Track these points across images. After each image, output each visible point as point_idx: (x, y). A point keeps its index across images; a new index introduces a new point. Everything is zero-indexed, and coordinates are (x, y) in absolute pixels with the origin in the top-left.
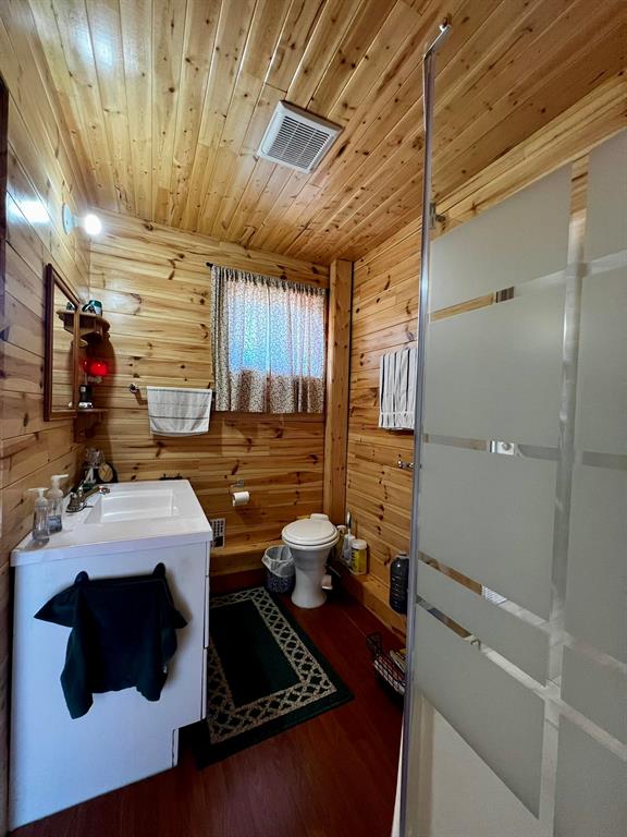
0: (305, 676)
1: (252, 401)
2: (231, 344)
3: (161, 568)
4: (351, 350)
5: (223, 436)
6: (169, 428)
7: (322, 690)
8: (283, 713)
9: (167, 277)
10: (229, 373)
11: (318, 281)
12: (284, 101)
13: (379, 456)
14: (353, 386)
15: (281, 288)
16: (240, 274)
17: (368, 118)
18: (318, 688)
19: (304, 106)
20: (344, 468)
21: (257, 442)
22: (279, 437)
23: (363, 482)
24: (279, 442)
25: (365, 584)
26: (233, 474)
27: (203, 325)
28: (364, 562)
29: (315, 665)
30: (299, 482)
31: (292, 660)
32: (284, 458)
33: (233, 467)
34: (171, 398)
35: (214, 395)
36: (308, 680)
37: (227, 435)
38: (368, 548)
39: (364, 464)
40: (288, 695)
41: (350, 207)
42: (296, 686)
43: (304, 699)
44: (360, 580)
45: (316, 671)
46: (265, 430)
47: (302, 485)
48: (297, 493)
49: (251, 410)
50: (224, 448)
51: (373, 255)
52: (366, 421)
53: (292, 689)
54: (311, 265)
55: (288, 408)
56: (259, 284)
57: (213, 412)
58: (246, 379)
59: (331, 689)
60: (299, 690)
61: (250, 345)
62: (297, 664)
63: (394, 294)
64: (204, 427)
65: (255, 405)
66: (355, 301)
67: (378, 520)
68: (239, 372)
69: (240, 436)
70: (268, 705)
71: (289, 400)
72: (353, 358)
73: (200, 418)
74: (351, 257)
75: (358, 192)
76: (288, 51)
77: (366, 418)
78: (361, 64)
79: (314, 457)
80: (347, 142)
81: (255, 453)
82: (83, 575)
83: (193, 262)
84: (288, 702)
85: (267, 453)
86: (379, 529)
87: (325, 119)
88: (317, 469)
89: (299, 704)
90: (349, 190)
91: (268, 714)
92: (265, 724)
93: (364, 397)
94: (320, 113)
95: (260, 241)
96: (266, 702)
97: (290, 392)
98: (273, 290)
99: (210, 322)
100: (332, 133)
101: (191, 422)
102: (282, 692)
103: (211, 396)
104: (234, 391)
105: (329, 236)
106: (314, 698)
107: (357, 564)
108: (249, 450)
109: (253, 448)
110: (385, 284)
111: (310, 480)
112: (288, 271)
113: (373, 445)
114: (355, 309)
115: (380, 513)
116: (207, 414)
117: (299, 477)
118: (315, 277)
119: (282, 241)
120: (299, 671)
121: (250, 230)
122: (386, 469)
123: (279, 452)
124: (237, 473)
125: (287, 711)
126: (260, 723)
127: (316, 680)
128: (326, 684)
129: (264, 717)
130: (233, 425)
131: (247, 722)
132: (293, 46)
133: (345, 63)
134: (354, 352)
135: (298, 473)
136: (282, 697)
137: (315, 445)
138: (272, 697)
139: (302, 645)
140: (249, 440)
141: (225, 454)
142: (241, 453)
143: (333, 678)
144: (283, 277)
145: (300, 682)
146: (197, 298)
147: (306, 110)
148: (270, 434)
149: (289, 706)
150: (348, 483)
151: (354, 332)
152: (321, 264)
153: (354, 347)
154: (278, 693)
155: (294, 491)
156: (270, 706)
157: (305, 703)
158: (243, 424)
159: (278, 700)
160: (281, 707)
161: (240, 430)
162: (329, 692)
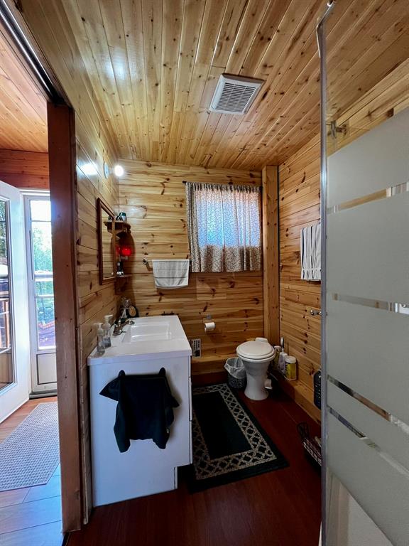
0: (255, 446)
1: (214, 265)
2: (199, 230)
3: (163, 370)
4: (279, 226)
5: (197, 287)
6: (166, 284)
7: (266, 457)
8: (240, 468)
9: (160, 193)
10: (199, 248)
11: (254, 182)
12: (224, 74)
13: (302, 299)
14: (282, 251)
15: (230, 191)
16: (203, 185)
17: (282, 70)
18: (264, 455)
19: (237, 74)
20: (278, 307)
21: (217, 291)
22: (232, 287)
23: (291, 316)
24: (232, 290)
25: (296, 387)
26: (204, 311)
27: (182, 220)
28: (295, 372)
29: (261, 439)
30: (247, 317)
31: (246, 433)
32: (235, 301)
33: (204, 307)
34: (166, 266)
35: (190, 262)
36: (257, 449)
37: (200, 287)
38: (297, 363)
39: (292, 304)
40: (244, 456)
41: (273, 131)
42: (249, 452)
43: (254, 461)
44: (292, 384)
45: (262, 443)
46: (223, 283)
47: (249, 318)
48: (246, 323)
49: (213, 271)
50: (198, 295)
51: (292, 159)
52: (291, 275)
53: (246, 453)
54: (249, 173)
55: (237, 268)
56: (215, 190)
57: (190, 273)
58: (210, 251)
59: (273, 457)
60: (251, 454)
61: (211, 229)
62: (249, 437)
63: (309, 185)
64: (185, 283)
65: (216, 268)
66: (281, 192)
67: (303, 343)
68: (205, 247)
69: (207, 288)
70: (231, 461)
71: (238, 263)
72: (281, 231)
73: (183, 277)
74: (276, 163)
75: (278, 120)
76: (225, 42)
77: (292, 273)
78: (275, 37)
79: (256, 299)
80: (268, 89)
81: (217, 298)
82: (122, 372)
83: (176, 182)
84: (243, 461)
85: (225, 298)
86: (304, 349)
87: (252, 78)
88: (259, 308)
89: (250, 464)
90: (272, 119)
91: (231, 467)
92: (229, 473)
93: (290, 258)
94: (249, 75)
95: (214, 162)
96: (229, 459)
97: (238, 258)
98: (224, 192)
99: (186, 218)
100: (257, 86)
101: (178, 280)
102: (239, 454)
104: (202, 259)
105: (260, 152)
106: (261, 461)
107: (289, 373)
108: (213, 296)
109: (216, 295)
110: (302, 179)
111: (254, 315)
112: (233, 179)
113: (298, 291)
114: (281, 197)
115: (306, 339)
116: (187, 275)
117: (247, 313)
118: (252, 179)
119: (228, 160)
120: (250, 441)
121: (208, 156)
122: (308, 308)
123: (232, 297)
124: (208, 310)
125: (243, 467)
126: (226, 472)
127: (262, 450)
128: (269, 452)
129: (228, 468)
130: (203, 281)
131: (218, 470)
132: (228, 39)
133: (263, 39)
134: (281, 227)
135: (246, 311)
136: (240, 457)
137: (257, 292)
138: (233, 456)
139: (253, 425)
140: (213, 290)
141: (199, 299)
142: (209, 298)
143: (274, 448)
144: (231, 183)
145: (251, 449)
146: (178, 204)
147: (239, 76)
148: (226, 285)
149: (245, 464)
150: (281, 317)
151: (280, 214)
152: (256, 171)
153: (281, 224)
154: (237, 454)
155: (244, 322)
156: (232, 462)
157: (255, 464)
158: (209, 280)
159: (237, 459)
160: (239, 463)
161: (208, 283)
162: (271, 459)
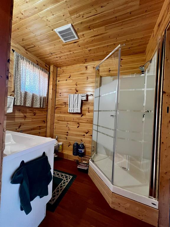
0: (63, 178)
2: (21, 82)
3: (44, 153)
5: (16, 114)
7: (69, 178)
8: (65, 187)
10: (21, 93)
11: (47, 69)
12: (72, 24)
13: (66, 120)
14: (56, 101)
15: (37, 68)
16: (24, 58)
17: (85, 40)
18: (68, 178)
19: (75, 29)
20: (53, 124)
21: (27, 117)
22: (35, 115)
23: (60, 127)
24: (34, 117)
25: (64, 153)
26: (19, 128)
28: (62, 148)
29: (64, 174)
30: (40, 129)
31: (57, 176)
32: (35, 122)
33: (19, 125)
35: (15, 99)
36: (65, 178)
37: (17, 114)
38: (63, 144)
39: (61, 122)
41: (67, 55)
42: (63, 180)
43: (67, 182)
44: (62, 152)
45: (65, 175)
46: (31, 113)
47: (41, 130)
48: (39, 132)
49: (26, 106)
50: (16, 119)
51: (64, 68)
52: (62, 111)
53: (62, 182)
54: (45, 64)
55: (38, 106)
56: (31, 64)
57: (14, 105)
58: (26, 93)
59: (71, 177)
60: (64, 181)
62: (59, 176)
63: (72, 80)
64: (11, 111)
66: (58, 78)
67: (66, 136)
68: (24, 92)
69: (22, 115)
71: (39, 103)
72: (57, 94)
74: (57, 66)
75: (72, 53)
76: (81, 16)
77: (62, 110)
78: (92, 30)
79: (44, 121)
80: (78, 42)
81: (27, 120)
82: (23, 162)
84: (64, 184)
85: (31, 120)
86: (66, 138)
87: (77, 34)
88: (45, 125)
89: (66, 184)
90: (70, 51)
91: (61, 190)
92: (62, 192)
93: (61, 105)
94: (77, 33)
96: (59, 187)
97: (39, 101)
98: (35, 68)
100: (77, 38)
102: (60, 184)
103: (13, 99)
104: (22, 98)
105: (56, 59)
106: (69, 180)
107: (60, 148)
108: (25, 119)
109: (26, 119)
110: (69, 77)
111: (43, 128)
112: (39, 63)
113: (64, 117)
114: (58, 80)
115: (67, 134)
116: (12, 106)
118: (46, 68)
119: (41, 54)
120: (60, 177)
121: (32, 46)
122: (69, 123)
123: (34, 120)
124: (21, 127)
125: (65, 186)
126: (61, 192)
127: (67, 177)
128: (69, 176)
129: (61, 191)
130: (19, 111)
131: (57, 194)
132: (83, 17)
133: (89, 28)
134: (57, 92)
135: (40, 127)
136: (61, 184)
137: (44, 118)
138: (59, 186)
139: (57, 172)
140: (25, 116)
141: (16, 121)
142: (23, 121)
143: (70, 174)
144: (37, 64)
145: (63, 179)
147: (75, 30)
148: (32, 114)
149: (65, 185)
150: (54, 128)
151: (57, 87)
152: (48, 65)
153: (57, 90)
155: (38, 132)
156: (60, 188)
157: (68, 182)
158: (23, 111)
159: (61, 185)
160: (63, 186)
161: (22, 112)
162: (71, 178)
